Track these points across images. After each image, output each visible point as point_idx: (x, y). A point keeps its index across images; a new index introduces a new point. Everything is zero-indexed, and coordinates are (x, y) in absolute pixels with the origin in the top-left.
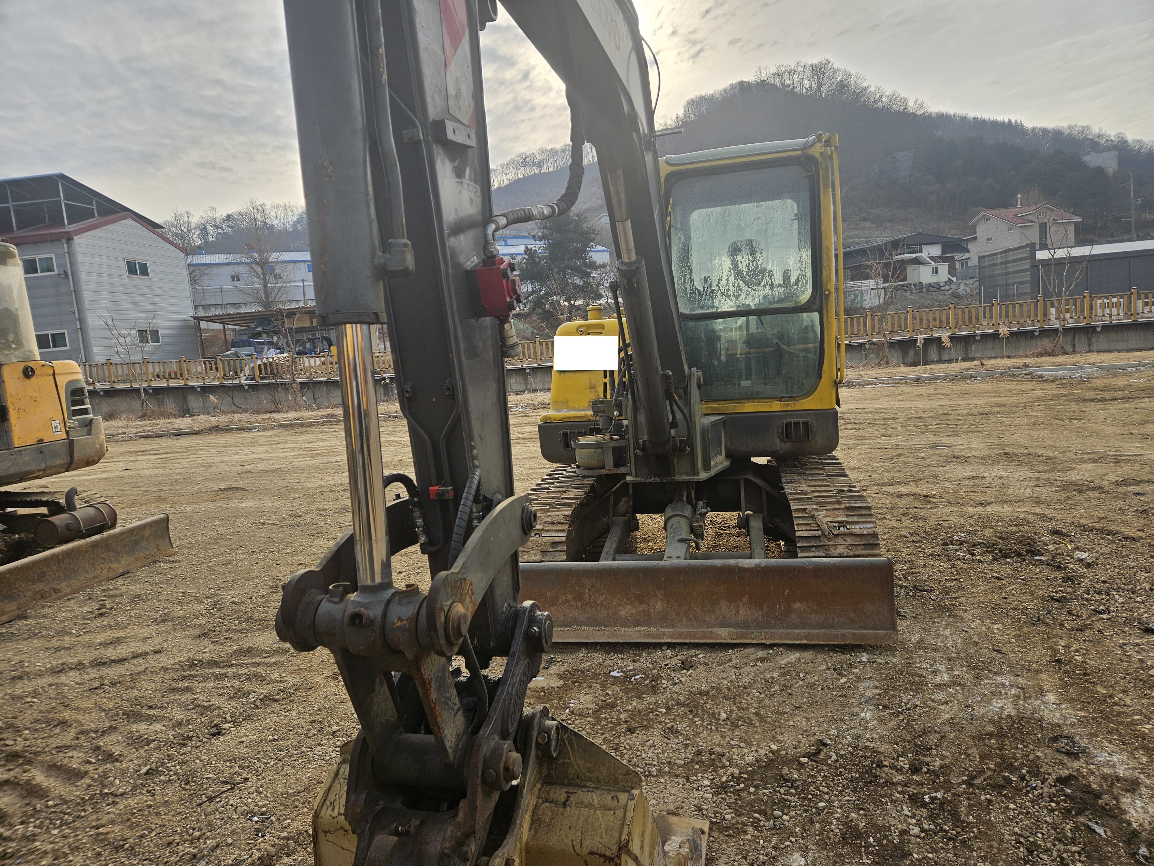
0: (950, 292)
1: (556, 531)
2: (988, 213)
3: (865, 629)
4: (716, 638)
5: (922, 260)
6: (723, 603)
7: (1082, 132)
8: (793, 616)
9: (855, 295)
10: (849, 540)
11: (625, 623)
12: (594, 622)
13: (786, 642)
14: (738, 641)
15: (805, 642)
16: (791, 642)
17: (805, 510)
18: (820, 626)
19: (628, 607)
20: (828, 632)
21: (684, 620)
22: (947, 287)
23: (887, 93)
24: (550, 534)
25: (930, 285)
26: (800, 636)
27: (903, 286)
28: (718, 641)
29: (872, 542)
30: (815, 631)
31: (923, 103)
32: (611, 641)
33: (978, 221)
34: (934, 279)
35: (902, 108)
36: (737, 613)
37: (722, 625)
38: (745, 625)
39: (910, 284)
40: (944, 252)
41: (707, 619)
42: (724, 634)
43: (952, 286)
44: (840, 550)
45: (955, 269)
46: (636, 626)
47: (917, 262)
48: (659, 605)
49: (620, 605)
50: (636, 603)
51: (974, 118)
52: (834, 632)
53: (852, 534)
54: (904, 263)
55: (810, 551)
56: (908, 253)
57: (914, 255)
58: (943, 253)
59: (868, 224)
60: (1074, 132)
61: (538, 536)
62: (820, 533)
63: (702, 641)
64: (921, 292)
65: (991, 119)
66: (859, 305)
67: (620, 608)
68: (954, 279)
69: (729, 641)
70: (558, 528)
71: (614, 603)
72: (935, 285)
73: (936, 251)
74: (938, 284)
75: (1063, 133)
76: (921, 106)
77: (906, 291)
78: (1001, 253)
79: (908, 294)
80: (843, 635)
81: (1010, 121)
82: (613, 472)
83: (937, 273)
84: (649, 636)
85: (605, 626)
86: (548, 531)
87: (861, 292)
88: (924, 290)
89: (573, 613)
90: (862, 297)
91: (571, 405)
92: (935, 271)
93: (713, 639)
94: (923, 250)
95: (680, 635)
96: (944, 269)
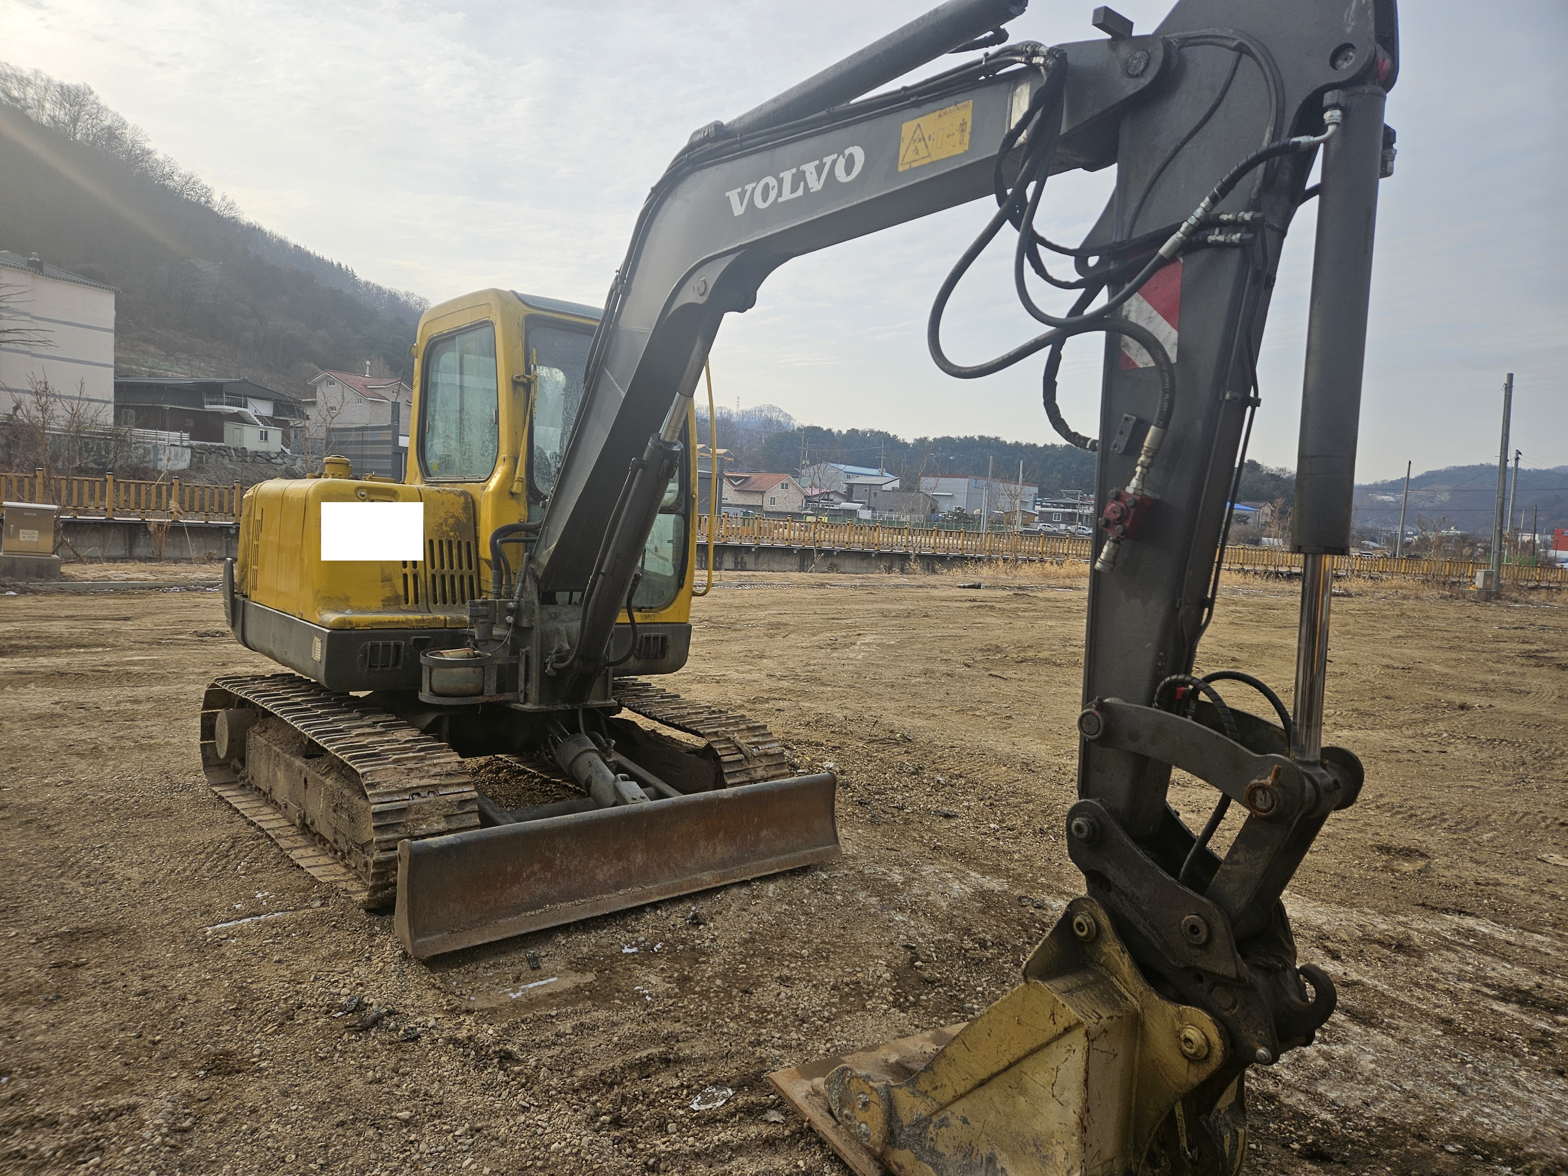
0: (284, 467)
1: (458, 785)
2: (334, 375)
3: (817, 846)
4: (702, 885)
5: (247, 418)
6: (702, 843)
7: (420, 304)
8: (762, 846)
9: (145, 449)
10: (765, 762)
11: (605, 888)
12: (568, 896)
13: (763, 874)
14: (722, 884)
15: (777, 870)
16: (766, 873)
17: (716, 733)
18: (784, 852)
19: (606, 867)
20: (792, 855)
21: (666, 870)
22: (279, 461)
23: (182, 171)
24: (451, 790)
25: (256, 454)
26: (771, 864)
27: (219, 448)
28: (705, 888)
29: (780, 761)
30: (782, 857)
31: (233, 203)
32: (595, 914)
33: (320, 382)
34: (262, 447)
35: (203, 199)
36: (714, 852)
37: (703, 869)
38: (723, 864)
39: (229, 448)
40: (276, 411)
41: (688, 865)
42: (708, 879)
43: (286, 460)
44: (760, 773)
45: (289, 439)
46: (618, 889)
47: (239, 418)
48: (639, 859)
49: (596, 867)
50: (615, 861)
51: (296, 246)
52: (797, 855)
53: (766, 755)
54: (220, 417)
55: (735, 777)
56: (227, 404)
57: (236, 409)
58: (274, 414)
59: (152, 349)
60: (412, 302)
61: (431, 795)
62: (741, 756)
63: (690, 891)
64: (244, 461)
65: (317, 254)
66: (151, 465)
67: (598, 871)
68: (288, 451)
69: (715, 885)
70: (461, 781)
71: (590, 865)
72: (263, 455)
73: (266, 409)
74: (268, 453)
75: (399, 299)
76: (231, 206)
77: (223, 456)
78: (357, 429)
79: (226, 461)
80: (805, 857)
81: (340, 265)
82: (495, 699)
83: (266, 439)
84: (636, 898)
85: (583, 897)
86: (446, 786)
87: (155, 447)
88: (248, 459)
89: (541, 889)
90: (156, 455)
91: (353, 603)
92: (264, 437)
93: (698, 886)
94: (249, 405)
95: (667, 890)
96: (275, 434)
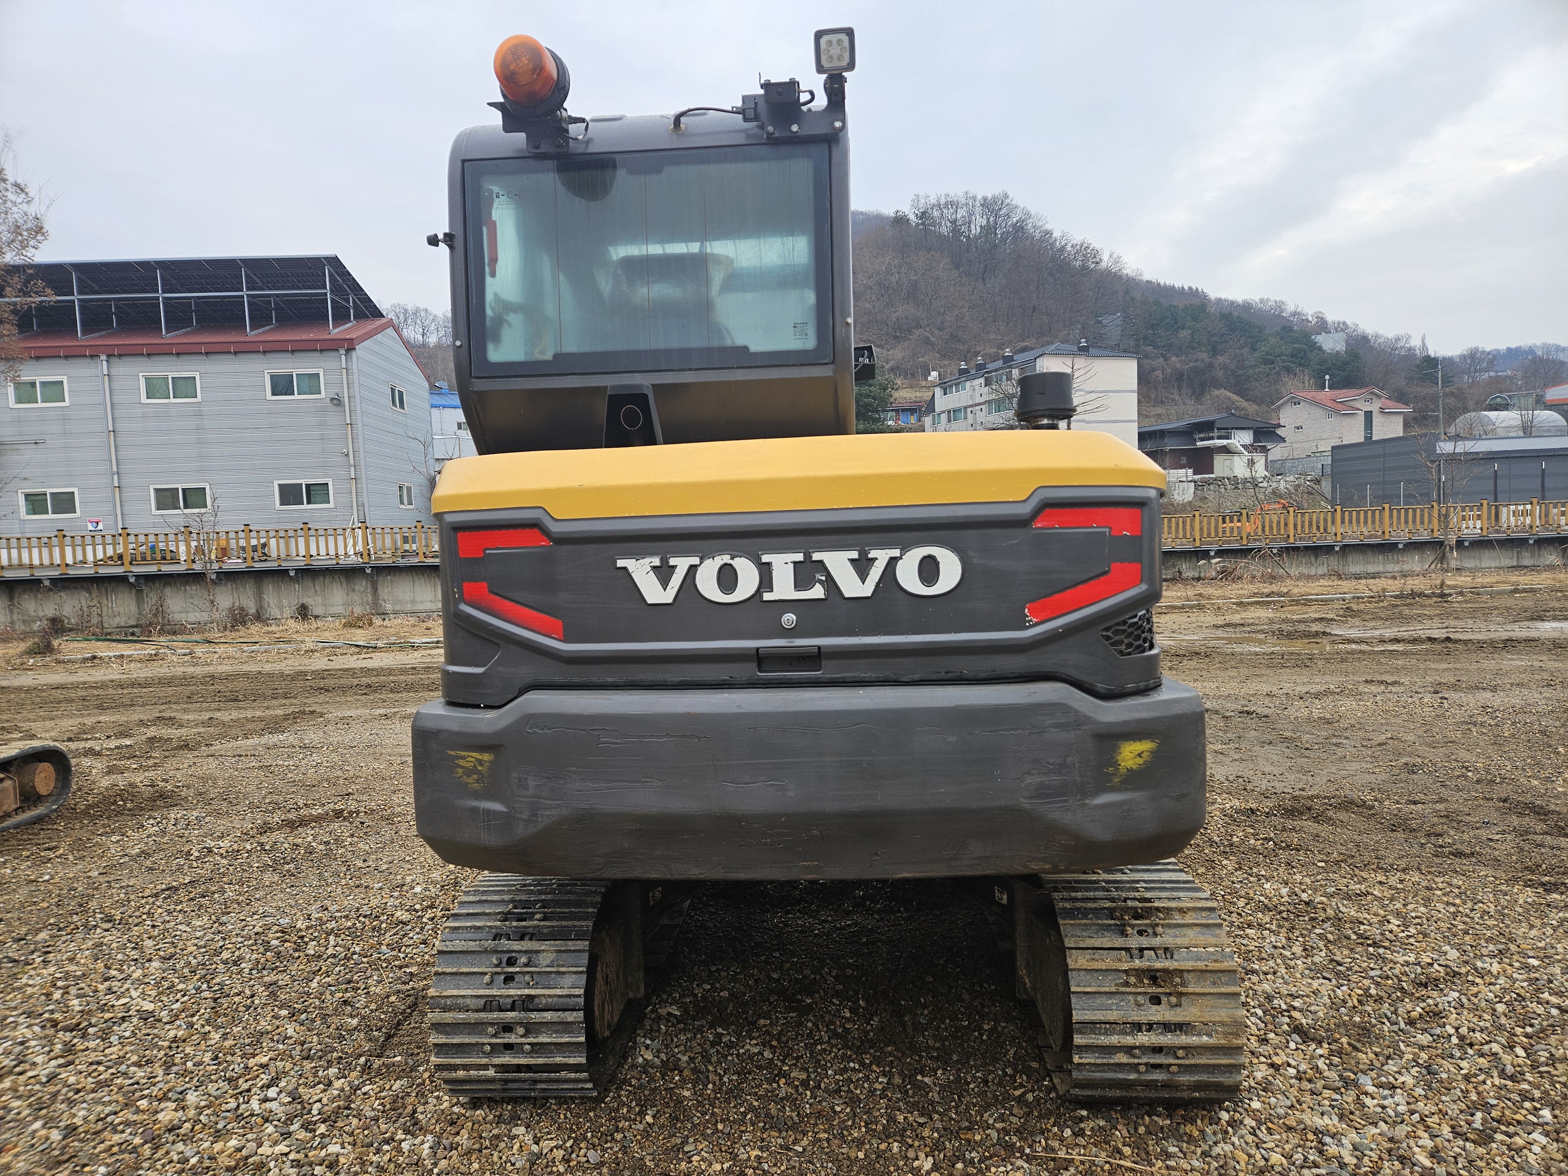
0: (1270, 489)
2: (1299, 395)
5: (1232, 448)
22: (1266, 484)
25: (1245, 481)
27: (1214, 479)
33: (1282, 405)
34: (1250, 473)
39: (1223, 478)
40: (1256, 438)
43: (1271, 483)
47: (1226, 450)
54: (1210, 452)
56: (1215, 439)
57: (1223, 442)
58: (1255, 441)
64: (1237, 488)
72: (1251, 481)
73: (1247, 437)
74: (1255, 479)
77: (1219, 486)
79: (1223, 490)
83: (1252, 465)
94: (1234, 436)
96: (1259, 461)
